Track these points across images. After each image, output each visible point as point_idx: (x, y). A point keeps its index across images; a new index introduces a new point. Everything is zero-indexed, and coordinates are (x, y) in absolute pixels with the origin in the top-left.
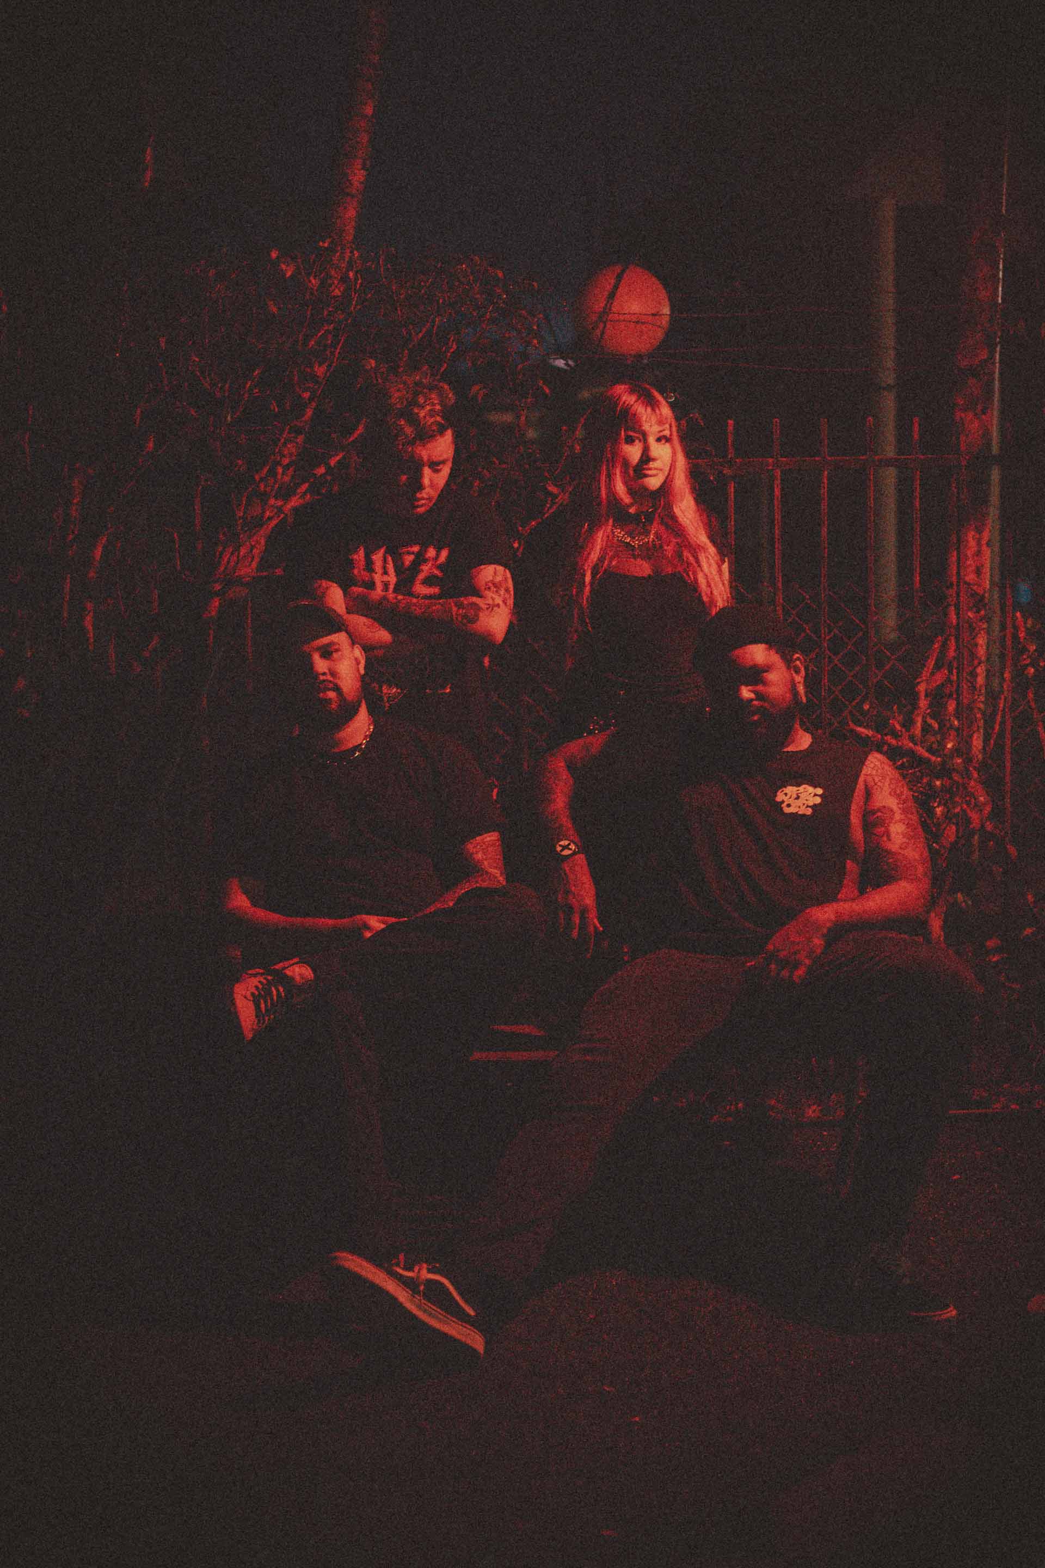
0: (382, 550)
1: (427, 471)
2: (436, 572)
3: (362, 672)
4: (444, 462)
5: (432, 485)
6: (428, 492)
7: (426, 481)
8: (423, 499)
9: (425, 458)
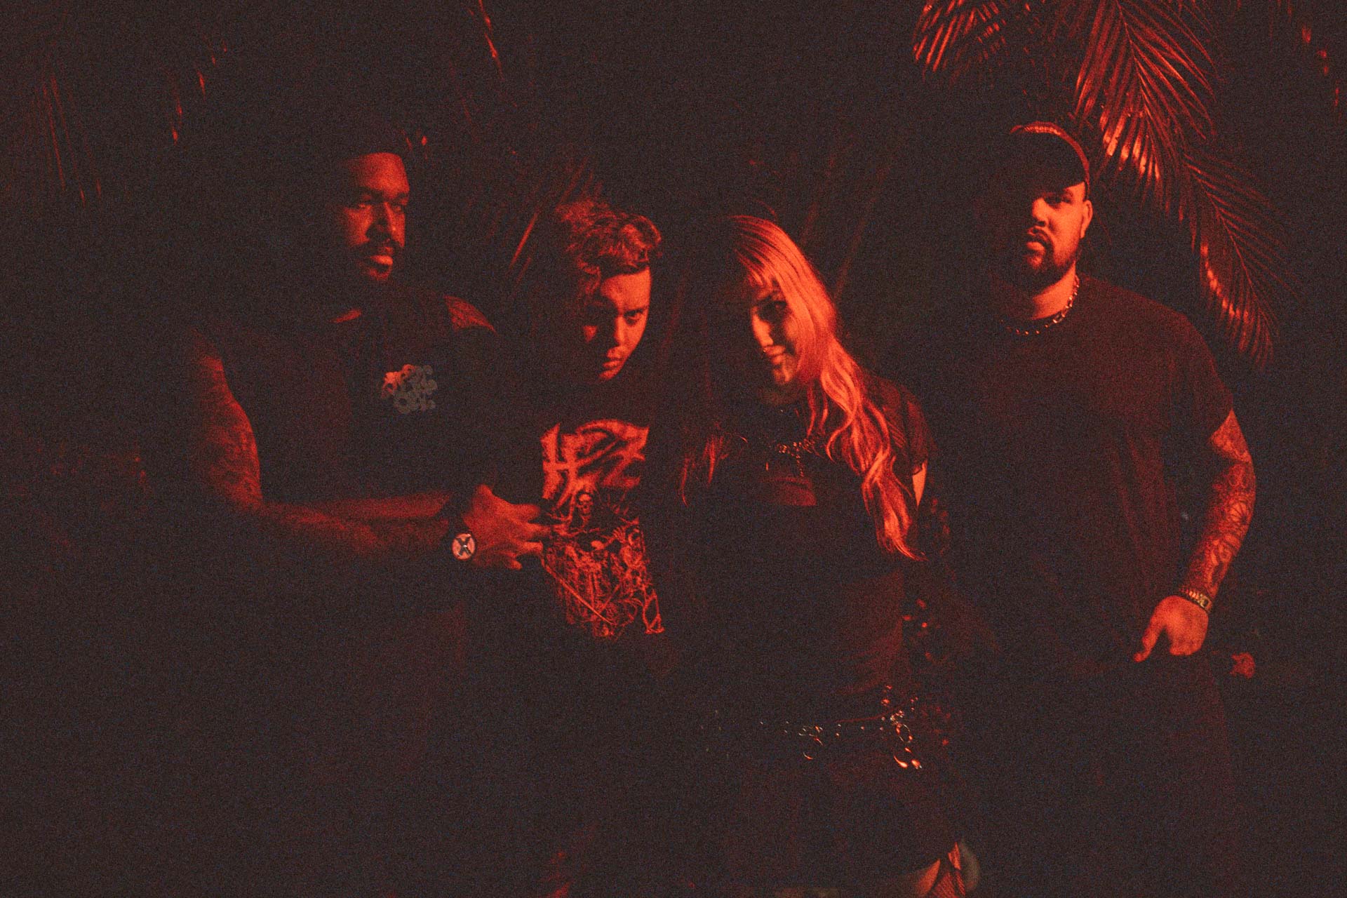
0: (556, 430)
1: (621, 321)
2: (637, 456)
3: (1083, 234)
4: (640, 311)
5: (627, 342)
6: (622, 350)
7: (621, 335)
8: (615, 359)
9: (620, 305)
